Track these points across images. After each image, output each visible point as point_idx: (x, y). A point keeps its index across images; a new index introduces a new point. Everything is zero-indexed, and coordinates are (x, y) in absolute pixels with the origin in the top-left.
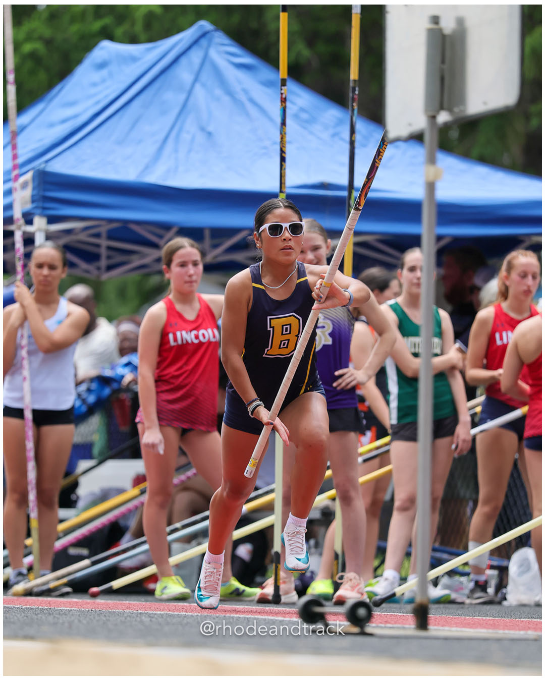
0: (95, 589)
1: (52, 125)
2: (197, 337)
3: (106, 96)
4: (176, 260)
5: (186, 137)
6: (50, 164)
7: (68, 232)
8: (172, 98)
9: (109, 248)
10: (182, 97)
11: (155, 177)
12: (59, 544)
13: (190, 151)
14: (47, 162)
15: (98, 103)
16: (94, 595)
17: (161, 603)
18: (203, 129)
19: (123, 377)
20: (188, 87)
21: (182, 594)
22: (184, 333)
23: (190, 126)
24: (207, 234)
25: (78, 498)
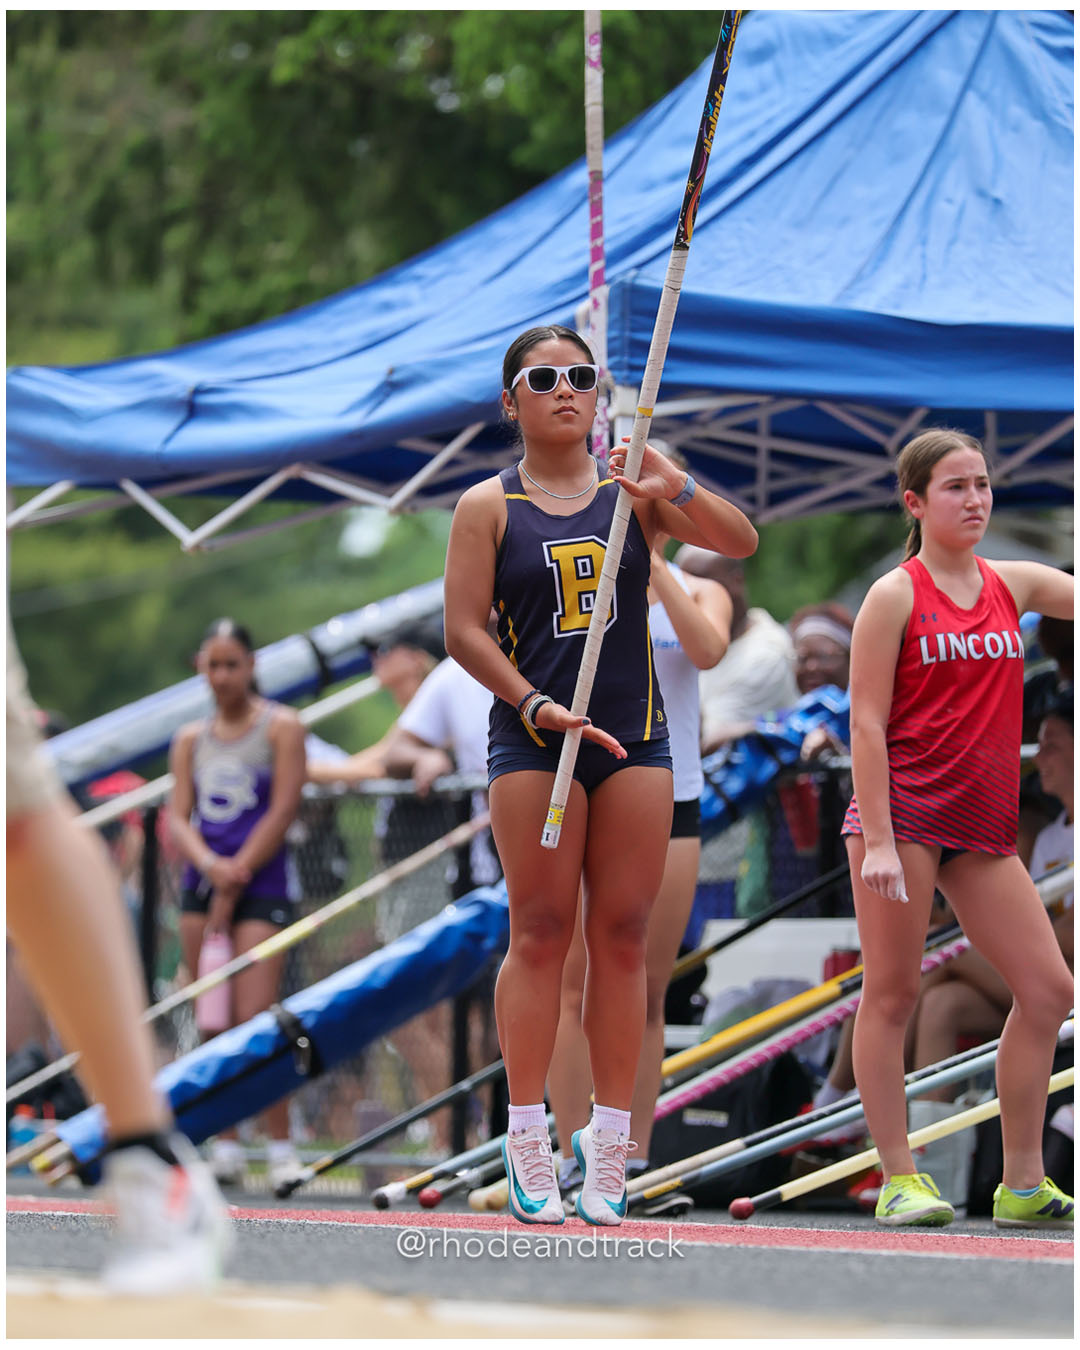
0: (743, 1201)
1: (650, 186)
2: (980, 648)
3: (770, 121)
4: (941, 476)
5: (944, 209)
6: (646, 271)
7: (686, 419)
8: (917, 126)
9: (775, 455)
10: (940, 122)
11: (876, 299)
12: (664, 1103)
13: (952, 242)
14: (640, 266)
15: (752, 134)
16: (742, 1215)
17: (887, 1232)
18: (981, 193)
19: (803, 735)
20: (950, 101)
21: (934, 1211)
22: (952, 637)
23: (954, 185)
24: (991, 422)
25: (706, 1001)
